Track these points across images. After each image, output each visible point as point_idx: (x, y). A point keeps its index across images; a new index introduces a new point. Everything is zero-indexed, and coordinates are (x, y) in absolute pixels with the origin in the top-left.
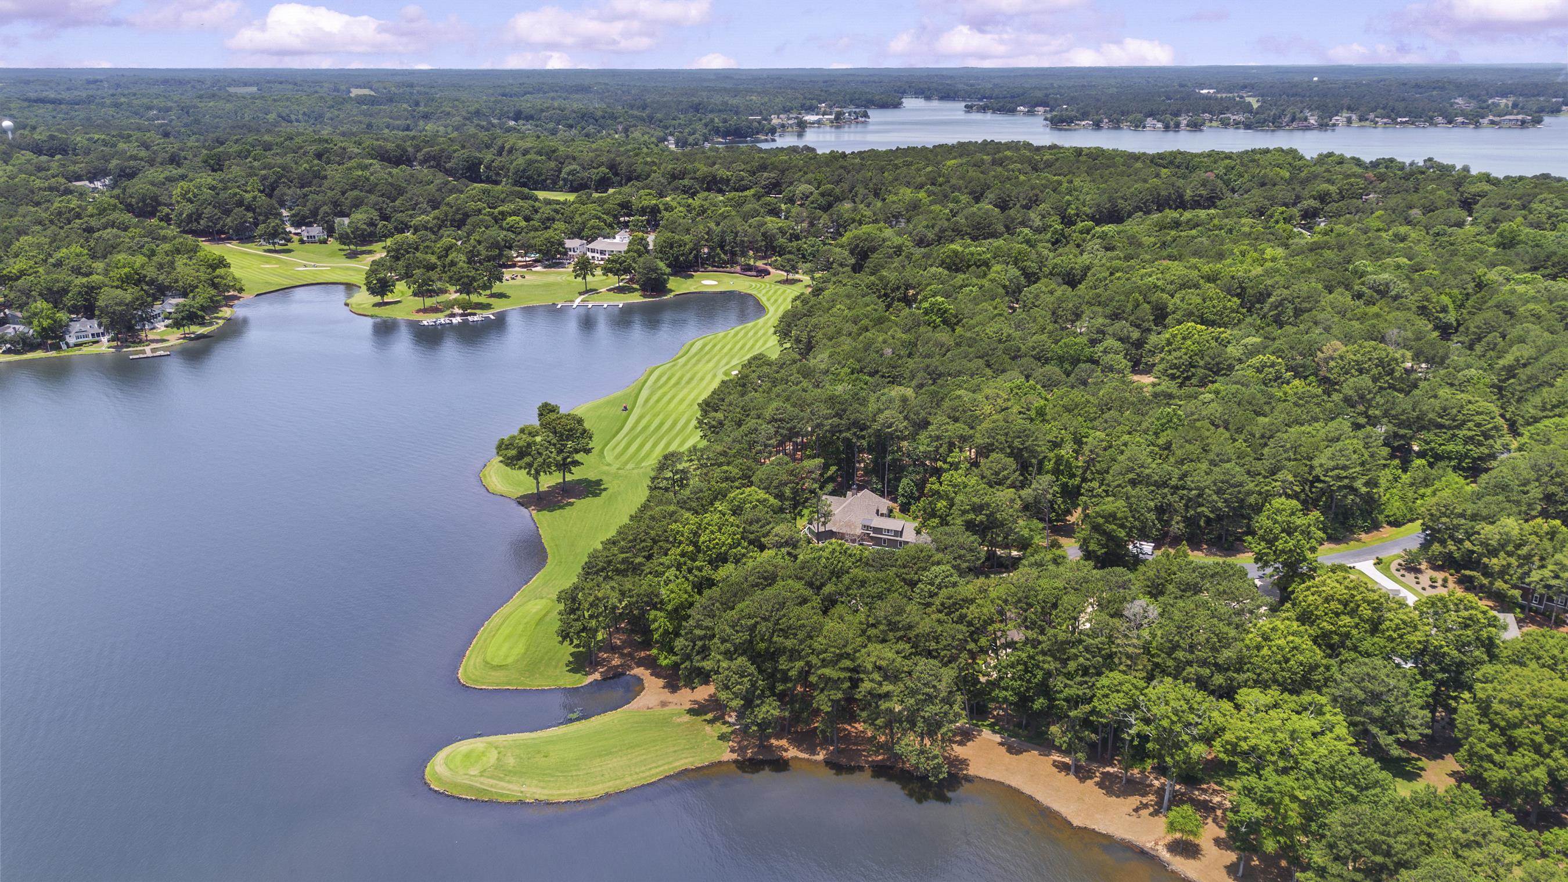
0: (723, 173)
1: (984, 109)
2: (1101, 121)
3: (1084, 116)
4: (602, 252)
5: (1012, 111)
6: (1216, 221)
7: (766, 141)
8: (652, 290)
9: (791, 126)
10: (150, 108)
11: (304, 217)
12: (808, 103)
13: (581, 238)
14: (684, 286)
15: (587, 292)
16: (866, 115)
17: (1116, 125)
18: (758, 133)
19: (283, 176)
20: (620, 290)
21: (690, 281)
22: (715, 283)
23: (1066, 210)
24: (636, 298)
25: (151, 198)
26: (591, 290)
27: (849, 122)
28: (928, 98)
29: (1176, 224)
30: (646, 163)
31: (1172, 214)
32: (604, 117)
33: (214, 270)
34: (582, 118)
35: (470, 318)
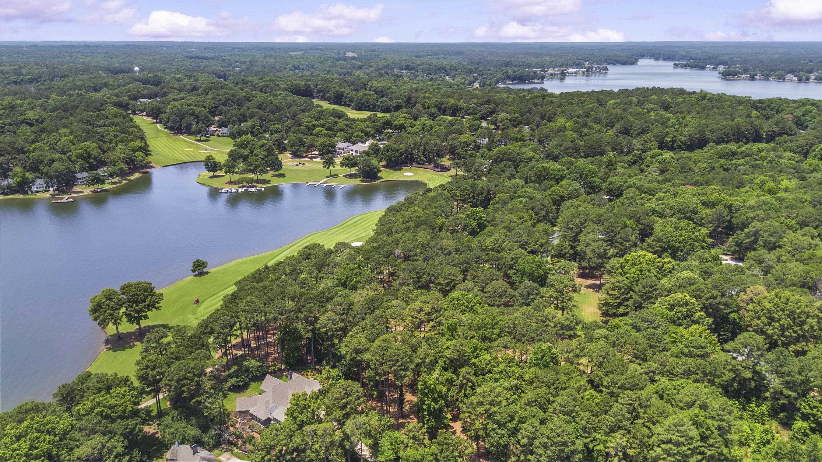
0: (462, 104)
1: (685, 66)
2: (755, 75)
3: (745, 71)
4: (356, 152)
5: (703, 67)
6: (763, 154)
7: (538, 83)
8: (368, 177)
9: (557, 75)
10: (237, 62)
11: (223, 123)
12: (577, 62)
13: (350, 142)
14: (392, 175)
15: (331, 176)
16: (606, 69)
17: (766, 78)
18: (533, 79)
19: (229, 99)
20: (351, 176)
21: (397, 173)
22: (412, 174)
23: (664, 138)
24: (357, 182)
25: (157, 110)
26: (335, 175)
27: (596, 73)
28: (657, 59)
29: (734, 154)
30: (425, 97)
31: (732, 146)
32: (450, 69)
33: (134, 153)
34: (439, 69)
35: (250, 190)
